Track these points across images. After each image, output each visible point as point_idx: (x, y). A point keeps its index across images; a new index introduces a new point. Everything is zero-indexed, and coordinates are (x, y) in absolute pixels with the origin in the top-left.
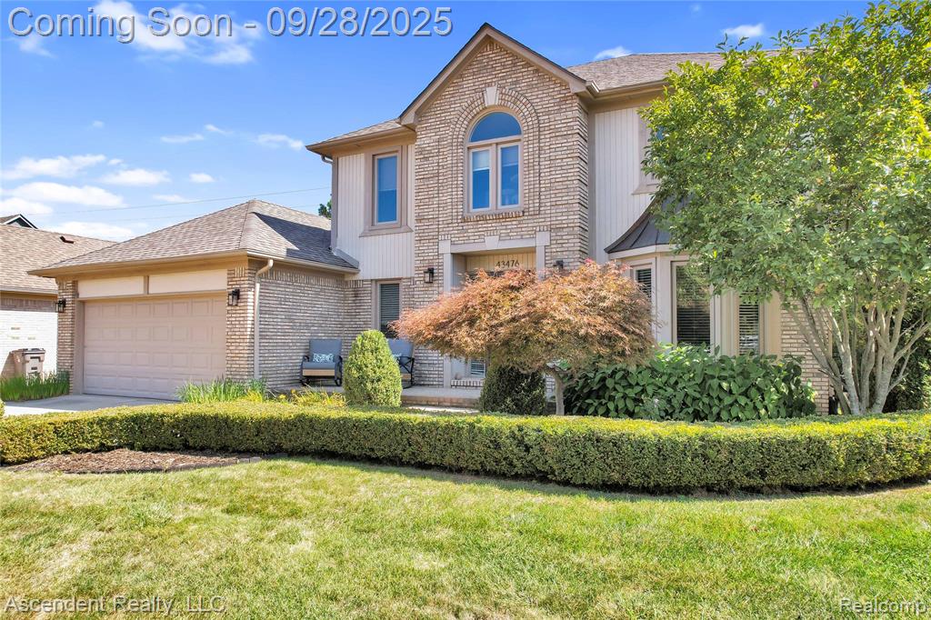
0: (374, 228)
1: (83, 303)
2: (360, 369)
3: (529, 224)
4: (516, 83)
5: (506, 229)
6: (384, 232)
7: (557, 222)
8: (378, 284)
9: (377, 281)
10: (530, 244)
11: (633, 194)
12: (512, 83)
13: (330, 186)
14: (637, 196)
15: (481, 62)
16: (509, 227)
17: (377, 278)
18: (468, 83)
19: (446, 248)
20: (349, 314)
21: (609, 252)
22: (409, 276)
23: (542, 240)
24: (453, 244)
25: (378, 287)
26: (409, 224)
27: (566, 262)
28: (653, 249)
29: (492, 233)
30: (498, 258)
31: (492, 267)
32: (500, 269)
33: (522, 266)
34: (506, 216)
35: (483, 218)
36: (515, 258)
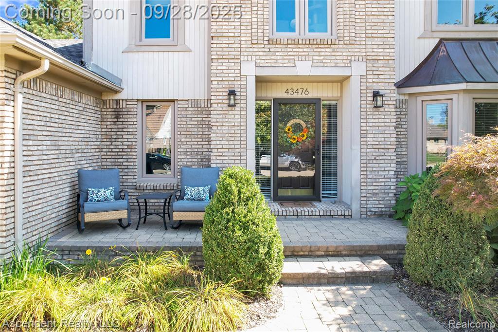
0: (141, 44)
2: (245, 227)
3: (343, 53)
5: (320, 56)
6: (155, 49)
7: (373, 54)
8: (145, 104)
9: (143, 101)
10: (345, 72)
11: (419, 38)
14: (422, 40)
16: (323, 54)
17: (145, 98)
19: (250, 71)
20: (108, 137)
21: (398, 87)
22: (186, 98)
23: (357, 70)
24: (257, 66)
25: (145, 107)
26: (187, 43)
27: (381, 92)
28: (463, 86)
29: (304, 58)
30: (285, 86)
31: (280, 93)
32: (289, 96)
33: (312, 94)
34: (321, 43)
35: (295, 43)
36: (304, 86)
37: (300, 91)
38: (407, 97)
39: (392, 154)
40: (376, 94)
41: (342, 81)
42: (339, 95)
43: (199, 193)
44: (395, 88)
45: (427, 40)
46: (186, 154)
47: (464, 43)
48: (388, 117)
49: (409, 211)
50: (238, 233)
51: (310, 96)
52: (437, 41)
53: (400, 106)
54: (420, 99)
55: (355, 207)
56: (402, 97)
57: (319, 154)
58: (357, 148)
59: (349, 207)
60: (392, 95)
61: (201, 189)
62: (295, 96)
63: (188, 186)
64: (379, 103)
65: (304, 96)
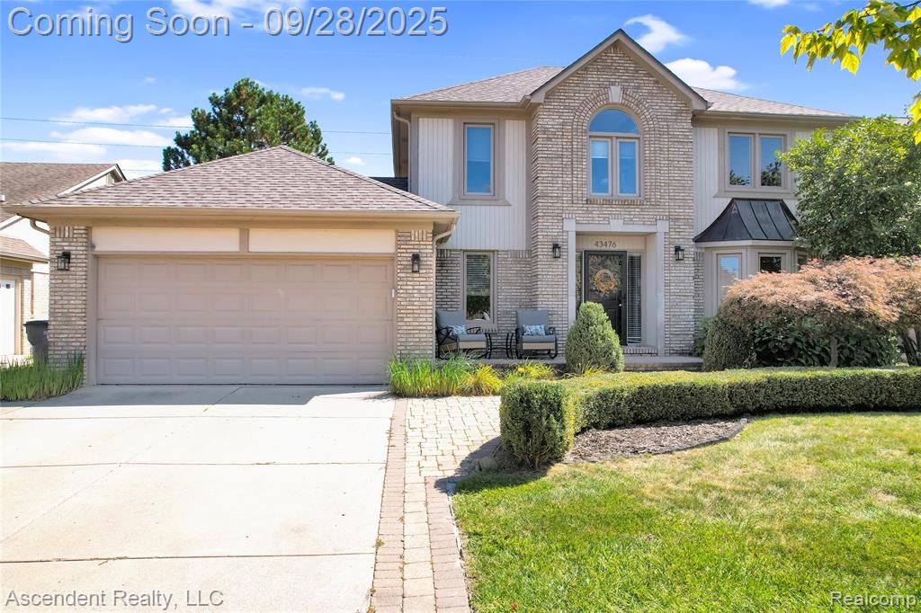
0: (464, 197)
1: (97, 257)
3: (650, 213)
4: (638, 88)
5: (630, 215)
6: (479, 202)
7: (675, 214)
8: (466, 254)
9: (464, 251)
10: (651, 229)
11: (714, 197)
12: (635, 87)
13: (392, 152)
14: (716, 200)
15: (605, 61)
16: (632, 213)
17: (464, 248)
18: (593, 77)
19: (571, 227)
21: (696, 242)
23: (661, 228)
24: (577, 223)
25: (465, 257)
26: (507, 198)
27: (682, 247)
28: (749, 242)
29: (617, 217)
30: (596, 239)
31: (591, 246)
32: (598, 248)
33: (619, 247)
34: (631, 203)
35: (609, 202)
36: (612, 239)
37: (608, 244)
38: (703, 251)
39: (691, 301)
40: (678, 249)
41: (647, 236)
42: (643, 248)
43: (537, 330)
44: (693, 243)
45: (721, 200)
46: (506, 300)
47: (753, 203)
48: (687, 269)
49: (703, 348)
50: (600, 342)
51: (617, 248)
52: (729, 200)
53: (698, 259)
54: (715, 252)
55: (661, 347)
56: (699, 251)
57: (625, 302)
58: (661, 295)
59: (655, 347)
60: (690, 249)
61: (538, 327)
62: (604, 248)
63: (526, 325)
64: (681, 257)
65: (612, 248)
